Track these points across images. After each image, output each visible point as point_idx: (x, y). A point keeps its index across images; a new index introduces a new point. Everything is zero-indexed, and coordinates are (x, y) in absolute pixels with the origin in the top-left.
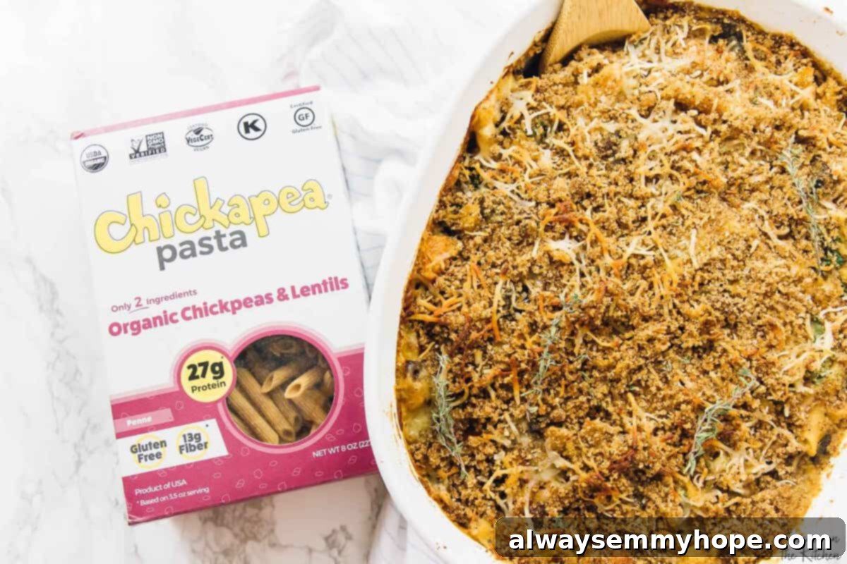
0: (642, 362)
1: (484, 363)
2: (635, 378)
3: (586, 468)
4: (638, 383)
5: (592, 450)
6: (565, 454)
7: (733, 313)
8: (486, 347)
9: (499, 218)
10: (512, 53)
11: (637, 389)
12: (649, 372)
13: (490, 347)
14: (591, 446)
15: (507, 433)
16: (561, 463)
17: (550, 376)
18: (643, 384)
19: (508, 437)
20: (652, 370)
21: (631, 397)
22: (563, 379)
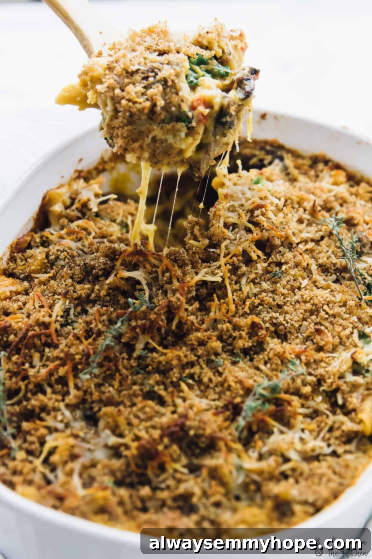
0: (194, 358)
1: (41, 364)
2: (187, 371)
3: (137, 438)
4: (191, 376)
5: (144, 425)
6: (117, 432)
7: (281, 324)
8: (44, 351)
9: (62, 263)
10: (81, 160)
11: (190, 381)
12: (202, 368)
13: (47, 350)
14: (141, 420)
15: (60, 418)
16: (113, 440)
17: (105, 372)
18: (196, 377)
19: (61, 421)
20: (204, 366)
21: (184, 386)
22: (117, 374)
